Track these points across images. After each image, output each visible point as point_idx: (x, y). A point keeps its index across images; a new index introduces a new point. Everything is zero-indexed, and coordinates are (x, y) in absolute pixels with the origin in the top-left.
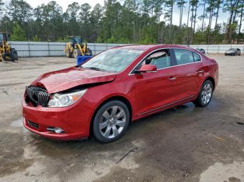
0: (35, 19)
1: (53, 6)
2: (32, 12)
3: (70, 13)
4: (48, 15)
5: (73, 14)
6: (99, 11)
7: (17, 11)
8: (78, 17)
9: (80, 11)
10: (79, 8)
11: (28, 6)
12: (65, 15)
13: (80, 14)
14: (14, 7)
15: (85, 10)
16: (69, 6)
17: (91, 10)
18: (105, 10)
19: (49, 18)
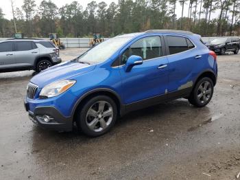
0: (60, 17)
1: (75, 6)
2: (57, 11)
3: (89, 10)
4: (70, 13)
5: (92, 11)
6: (114, 9)
7: (45, 11)
8: (96, 14)
9: (97, 9)
10: (96, 6)
11: (55, 6)
12: (85, 12)
13: (98, 11)
14: (43, 8)
15: (102, 8)
16: (89, 4)
17: (107, 8)
18: (119, 8)
19: (72, 16)
